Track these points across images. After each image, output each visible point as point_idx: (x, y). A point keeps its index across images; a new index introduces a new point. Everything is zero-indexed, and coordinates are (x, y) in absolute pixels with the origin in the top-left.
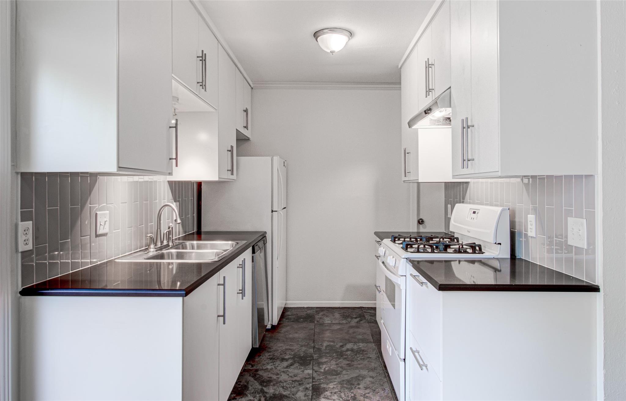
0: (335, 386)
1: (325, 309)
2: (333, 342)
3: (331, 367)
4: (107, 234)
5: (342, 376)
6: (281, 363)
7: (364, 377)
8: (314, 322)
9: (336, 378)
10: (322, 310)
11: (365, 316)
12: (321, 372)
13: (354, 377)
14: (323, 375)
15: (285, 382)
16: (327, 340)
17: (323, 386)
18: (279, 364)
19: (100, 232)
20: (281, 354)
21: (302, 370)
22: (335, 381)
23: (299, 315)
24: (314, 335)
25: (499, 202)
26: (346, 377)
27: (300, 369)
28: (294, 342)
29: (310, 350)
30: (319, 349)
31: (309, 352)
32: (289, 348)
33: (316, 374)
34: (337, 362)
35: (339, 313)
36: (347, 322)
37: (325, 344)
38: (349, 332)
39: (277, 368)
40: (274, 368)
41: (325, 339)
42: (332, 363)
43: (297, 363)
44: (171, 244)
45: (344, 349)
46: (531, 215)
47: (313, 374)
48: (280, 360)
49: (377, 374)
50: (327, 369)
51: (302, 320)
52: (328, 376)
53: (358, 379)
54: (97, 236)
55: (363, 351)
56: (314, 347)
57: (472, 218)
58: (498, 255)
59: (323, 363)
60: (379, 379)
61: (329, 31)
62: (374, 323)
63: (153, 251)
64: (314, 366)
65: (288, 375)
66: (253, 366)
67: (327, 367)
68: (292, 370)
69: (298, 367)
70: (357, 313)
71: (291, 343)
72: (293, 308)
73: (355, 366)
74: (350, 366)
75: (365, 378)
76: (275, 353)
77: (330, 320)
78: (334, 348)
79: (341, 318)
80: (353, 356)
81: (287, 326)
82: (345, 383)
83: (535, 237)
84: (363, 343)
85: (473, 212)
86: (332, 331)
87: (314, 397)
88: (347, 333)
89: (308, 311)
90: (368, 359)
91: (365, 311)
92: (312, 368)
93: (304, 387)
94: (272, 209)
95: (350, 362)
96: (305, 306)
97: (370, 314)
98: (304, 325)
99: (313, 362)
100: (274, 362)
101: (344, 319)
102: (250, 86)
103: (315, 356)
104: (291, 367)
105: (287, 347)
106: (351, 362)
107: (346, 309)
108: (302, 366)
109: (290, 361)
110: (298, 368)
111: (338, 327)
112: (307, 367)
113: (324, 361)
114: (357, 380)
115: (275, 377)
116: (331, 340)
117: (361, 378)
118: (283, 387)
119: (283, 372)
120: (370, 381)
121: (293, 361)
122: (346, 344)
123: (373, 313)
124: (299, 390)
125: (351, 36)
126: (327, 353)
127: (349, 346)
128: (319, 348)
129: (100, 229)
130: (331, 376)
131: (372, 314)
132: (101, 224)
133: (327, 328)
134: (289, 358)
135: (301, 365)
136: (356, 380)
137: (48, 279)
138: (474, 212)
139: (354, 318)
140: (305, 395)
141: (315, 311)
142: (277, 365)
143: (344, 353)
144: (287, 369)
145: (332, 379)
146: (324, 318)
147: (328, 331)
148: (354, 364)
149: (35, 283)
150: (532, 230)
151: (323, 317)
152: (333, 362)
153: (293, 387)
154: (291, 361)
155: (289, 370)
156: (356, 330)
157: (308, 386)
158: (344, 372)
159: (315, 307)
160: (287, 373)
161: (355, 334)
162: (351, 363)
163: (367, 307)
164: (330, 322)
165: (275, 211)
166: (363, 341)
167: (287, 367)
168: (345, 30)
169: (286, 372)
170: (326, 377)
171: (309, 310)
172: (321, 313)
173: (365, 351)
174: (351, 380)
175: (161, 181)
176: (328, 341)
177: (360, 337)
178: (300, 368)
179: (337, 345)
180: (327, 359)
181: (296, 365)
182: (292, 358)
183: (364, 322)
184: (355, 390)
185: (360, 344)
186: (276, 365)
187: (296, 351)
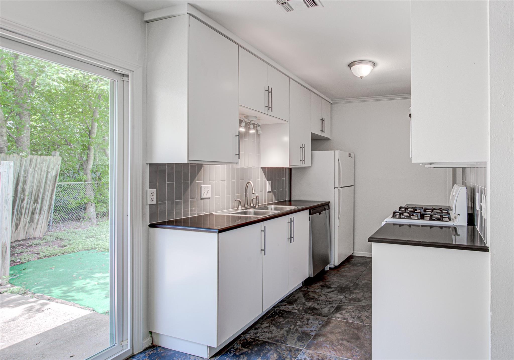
0: (352, 308)
3: (358, 297)
4: (210, 198)
6: (327, 290)
8: (366, 267)
9: (356, 304)
12: (349, 299)
15: (322, 300)
17: (344, 307)
18: (325, 290)
19: (204, 196)
20: (330, 285)
23: (359, 261)
24: (361, 275)
27: (336, 295)
28: (344, 278)
29: (351, 284)
31: (349, 285)
32: (338, 281)
33: (345, 299)
34: (364, 294)
42: (360, 294)
43: (337, 291)
44: (257, 206)
47: (343, 299)
48: (327, 288)
50: (354, 297)
51: (359, 265)
54: (201, 199)
56: (355, 283)
58: (457, 223)
59: (353, 293)
61: (359, 63)
63: (240, 210)
64: (347, 294)
65: (326, 297)
66: (308, 289)
71: (341, 279)
72: (357, 256)
76: (327, 283)
81: (346, 267)
82: (360, 307)
87: (334, 312)
89: (368, 259)
92: (345, 295)
93: (331, 305)
94: (335, 187)
96: (367, 256)
98: (359, 268)
99: (348, 292)
100: (323, 288)
102: (330, 103)
103: (352, 288)
104: (331, 293)
109: (333, 290)
112: (342, 294)
113: (356, 292)
115: (317, 297)
118: (318, 304)
119: (325, 295)
121: (335, 289)
124: (327, 307)
125: (374, 66)
126: (361, 288)
128: (358, 283)
129: (203, 195)
130: (354, 302)
132: (204, 193)
135: (338, 293)
137: (167, 220)
140: (329, 310)
145: (353, 304)
149: (158, 222)
152: (362, 294)
153: (324, 305)
155: (329, 294)
157: (334, 305)
158: (364, 301)
165: (337, 188)
167: (329, 292)
170: (350, 302)
174: (365, 306)
175: (255, 168)
176: (367, 280)
181: (335, 292)
182: (336, 287)
184: (364, 313)
186: (323, 291)
187: (342, 284)
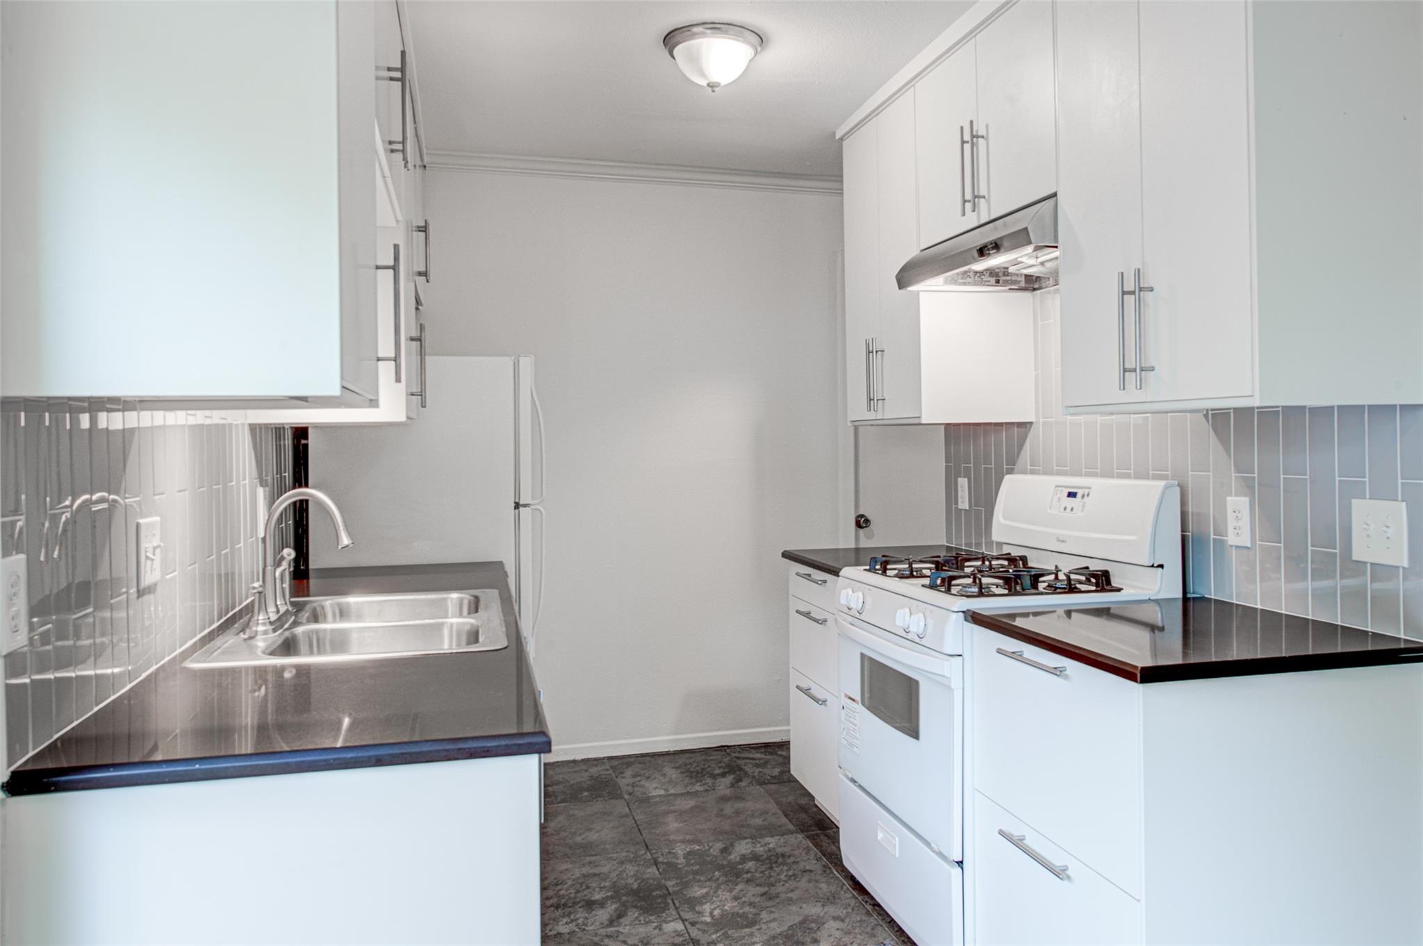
1: (632, 760)
2: (698, 842)
3: (726, 908)
4: (156, 586)
5: (764, 927)
6: (591, 915)
7: (820, 922)
8: (621, 797)
9: (753, 935)
10: (626, 763)
11: (744, 767)
12: (707, 924)
13: (795, 925)
14: (717, 931)
16: (680, 838)
18: (586, 918)
19: (145, 580)
20: (577, 892)
21: (655, 924)
22: (752, 941)
23: (572, 782)
24: (639, 830)
25: (1132, 467)
26: (776, 928)
27: (648, 923)
28: (596, 855)
29: (649, 870)
30: (672, 866)
31: (648, 876)
32: (591, 871)
33: (696, 930)
34: (734, 893)
35: (673, 768)
36: (706, 787)
37: (680, 850)
38: (724, 813)
39: (587, 928)
40: (577, 930)
41: (672, 837)
42: (724, 898)
43: (634, 910)
45: (734, 857)
46: (1236, 496)
47: (690, 931)
48: (583, 906)
49: (847, 908)
50: (716, 912)
51: (586, 794)
52: (730, 932)
53: (808, 929)
54: (140, 593)
55: (783, 855)
56: (656, 863)
57: (1065, 509)
58: (1159, 592)
59: (700, 901)
60: (859, 922)
61: (709, 31)
62: (772, 783)
64: (682, 911)
65: (625, 942)
67: (715, 909)
68: (628, 927)
69: (642, 918)
70: (721, 762)
71: (588, 859)
73: (783, 896)
74: (770, 899)
75: (824, 923)
76: (560, 890)
77: (659, 786)
78: (708, 859)
79: (687, 780)
80: (766, 872)
82: (781, 942)
83: (1249, 545)
84: (772, 837)
85: (1066, 494)
86: (681, 814)
88: (720, 814)
89: (591, 770)
90: (806, 877)
91: (737, 755)
92: (677, 916)
94: (517, 501)
95: (767, 889)
96: (579, 757)
97: (754, 762)
98: (598, 806)
99: (673, 900)
100: (570, 913)
101: (693, 780)
103: (671, 885)
104: (622, 920)
105: (583, 869)
106: (769, 887)
107: (688, 755)
108: (652, 915)
109: (612, 907)
110: (642, 922)
111: (692, 803)
112: (664, 915)
113: (698, 893)
114: (808, 931)
116: (688, 837)
117: (813, 925)
119: (608, 936)
120: (838, 929)
121: (618, 904)
122: (732, 845)
123: (759, 759)
125: (761, 46)
126: (696, 873)
127: (743, 848)
128: (668, 862)
129: (144, 571)
130: (736, 929)
131: (757, 762)
132: (146, 558)
133: (664, 808)
134: (607, 898)
135: (644, 913)
136: (805, 932)
138: (1072, 495)
139: (718, 775)
141: (608, 767)
142: (582, 920)
143: (740, 866)
144: (616, 929)
145: (744, 937)
146: (641, 783)
147: (670, 818)
148: (779, 893)
149: (30, 754)
150: (1239, 532)
151: (640, 781)
152: (724, 895)
154: (614, 906)
155: (621, 929)
156: (740, 805)
158: (765, 916)
159: (604, 758)
160: (621, 938)
161: (742, 817)
162: (770, 889)
163: (738, 746)
164: (662, 792)
165: (525, 506)
166: (771, 830)
167: (611, 923)
168: (752, 31)
169: (617, 937)
170: (726, 936)
171: (593, 766)
172: (629, 773)
173: (789, 856)
174: (790, 932)
176: (683, 842)
177: (759, 821)
178: (647, 920)
179: (712, 850)
180: (705, 887)
181: (633, 914)
182: (612, 897)
183: (748, 782)
185: (768, 839)
186: (580, 921)
187: (614, 875)
